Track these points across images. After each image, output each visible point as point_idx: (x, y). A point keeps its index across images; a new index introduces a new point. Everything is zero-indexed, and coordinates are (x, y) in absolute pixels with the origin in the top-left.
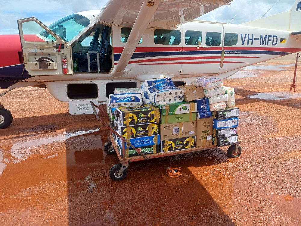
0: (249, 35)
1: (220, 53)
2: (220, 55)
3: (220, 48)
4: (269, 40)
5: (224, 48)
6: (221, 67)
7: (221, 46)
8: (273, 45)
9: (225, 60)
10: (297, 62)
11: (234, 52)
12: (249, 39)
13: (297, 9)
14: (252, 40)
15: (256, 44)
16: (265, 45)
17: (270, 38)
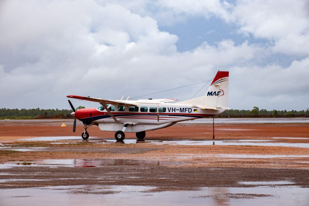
0: (172, 108)
1: (157, 115)
2: (157, 116)
3: (157, 113)
4: (185, 110)
5: (159, 113)
6: (158, 121)
7: (157, 112)
8: (189, 112)
9: (160, 118)
10: (214, 121)
11: (165, 115)
12: (173, 110)
13: (208, 95)
14: (175, 110)
15: (178, 112)
16: (184, 112)
17: (186, 109)
